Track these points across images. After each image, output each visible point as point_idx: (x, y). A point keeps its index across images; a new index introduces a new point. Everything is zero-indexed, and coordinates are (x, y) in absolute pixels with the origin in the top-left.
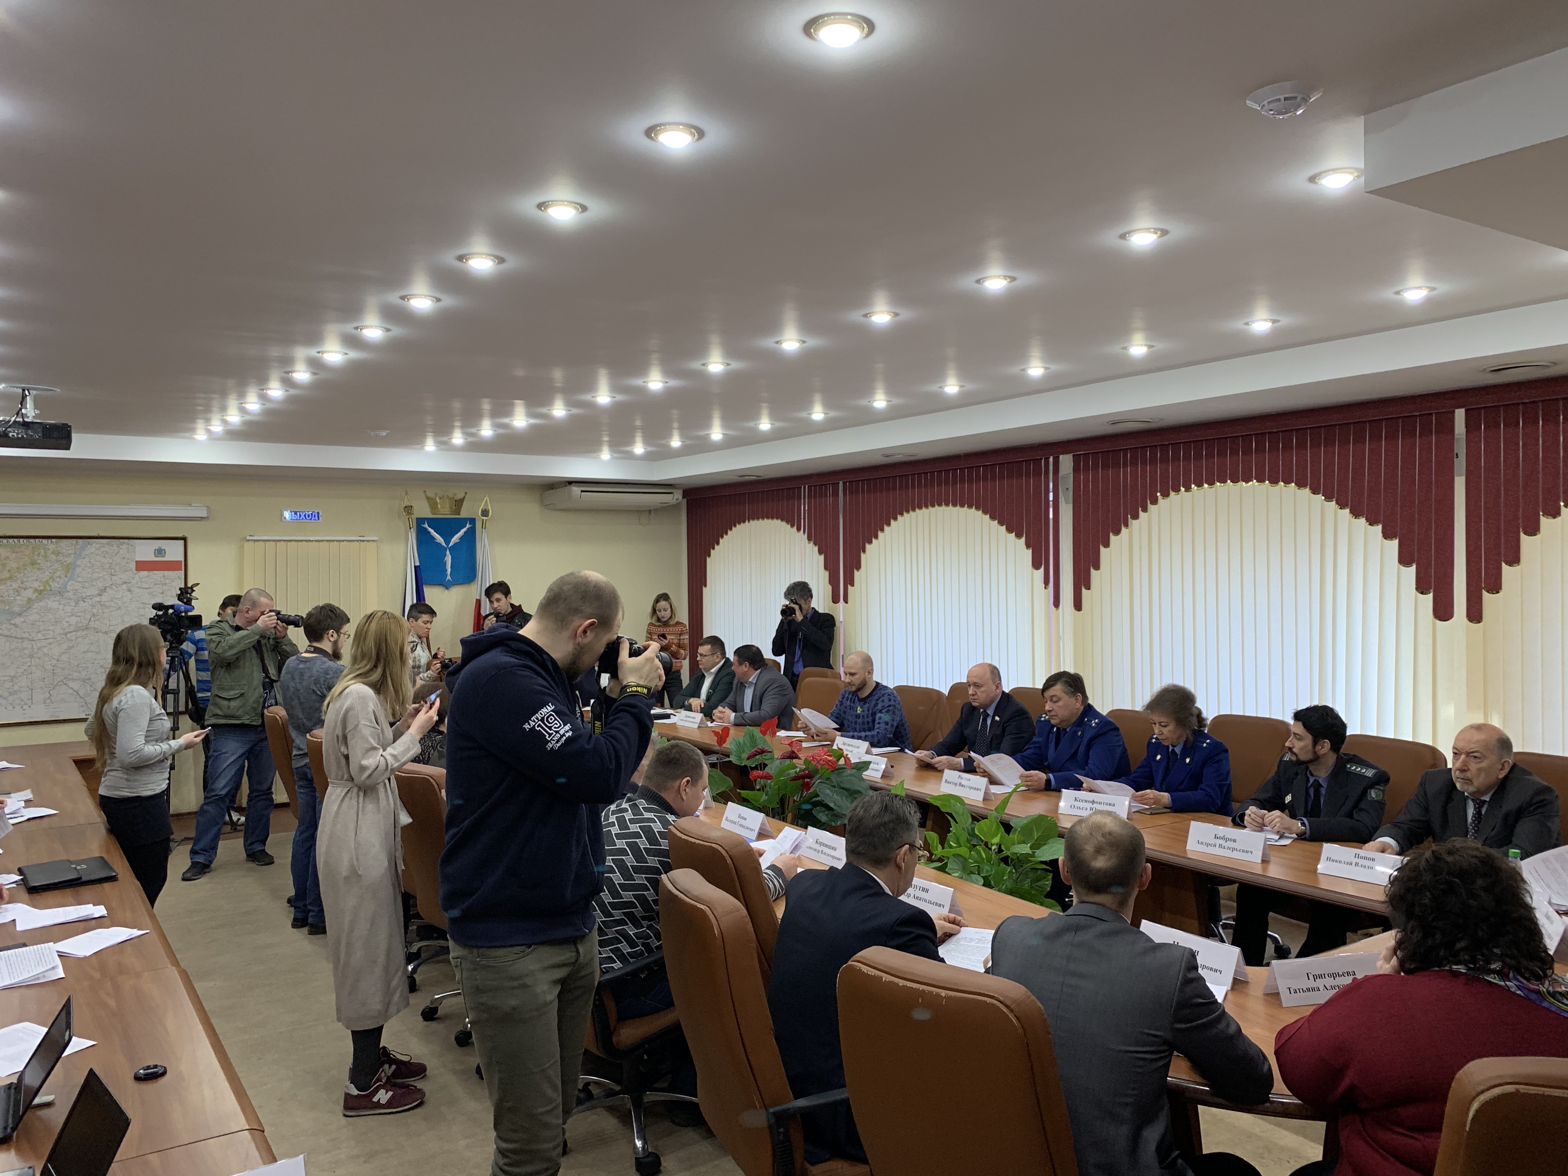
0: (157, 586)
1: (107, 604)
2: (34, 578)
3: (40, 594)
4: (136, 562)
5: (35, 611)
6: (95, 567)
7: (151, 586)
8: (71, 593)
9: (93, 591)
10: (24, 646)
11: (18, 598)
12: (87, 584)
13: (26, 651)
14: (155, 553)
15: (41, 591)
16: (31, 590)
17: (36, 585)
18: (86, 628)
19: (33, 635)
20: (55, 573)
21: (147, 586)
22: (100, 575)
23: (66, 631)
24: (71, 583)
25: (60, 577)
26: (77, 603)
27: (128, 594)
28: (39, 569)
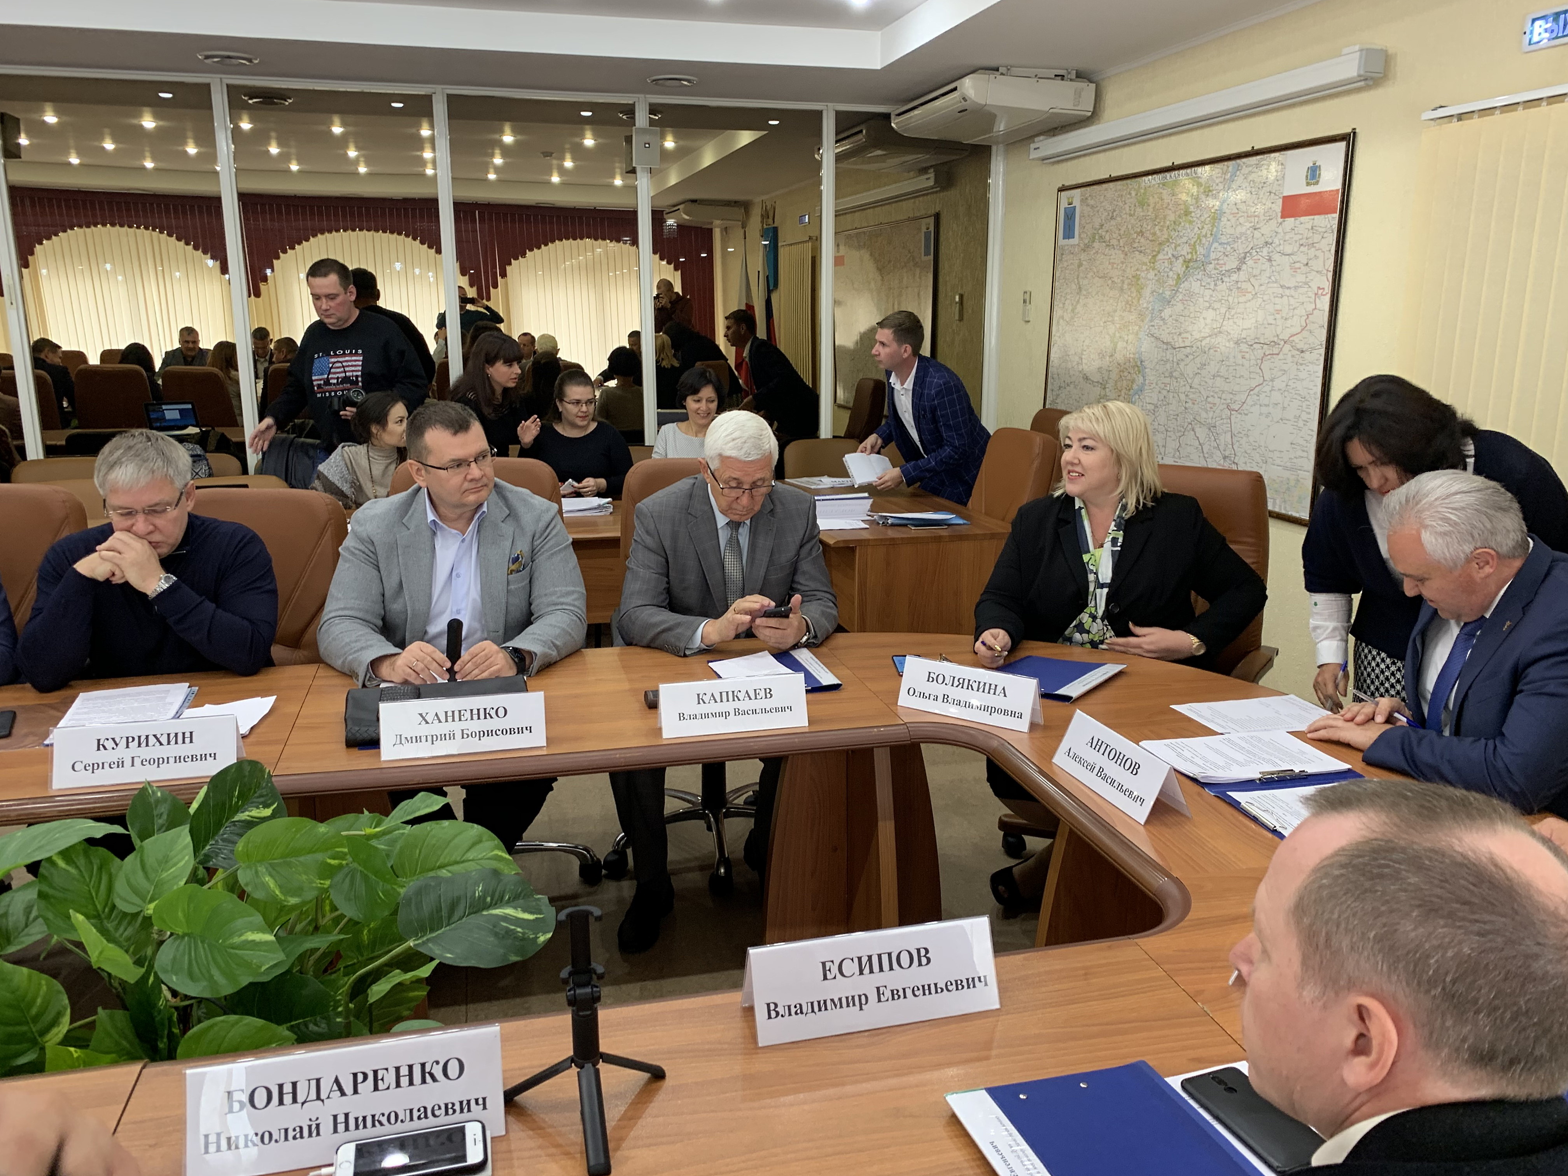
0: (1302, 248)
1: (1244, 286)
2: (1185, 239)
3: (1187, 267)
4: (1284, 197)
5: (1180, 297)
6: (1241, 214)
7: (1296, 250)
8: (1212, 266)
9: (1232, 264)
10: (1169, 357)
11: (1171, 274)
12: (1229, 248)
13: (1168, 366)
14: (1307, 177)
15: (1190, 261)
16: (1181, 260)
17: (1185, 250)
18: (1220, 332)
19: (1175, 337)
20: (1203, 227)
21: (1288, 249)
22: (1243, 229)
23: (1203, 335)
24: (1216, 245)
25: (1205, 236)
26: (1216, 285)
27: (1268, 264)
28: (1191, 222)
